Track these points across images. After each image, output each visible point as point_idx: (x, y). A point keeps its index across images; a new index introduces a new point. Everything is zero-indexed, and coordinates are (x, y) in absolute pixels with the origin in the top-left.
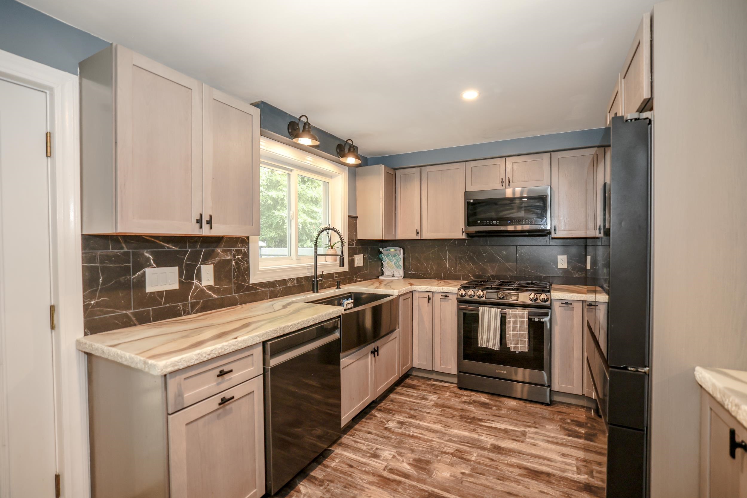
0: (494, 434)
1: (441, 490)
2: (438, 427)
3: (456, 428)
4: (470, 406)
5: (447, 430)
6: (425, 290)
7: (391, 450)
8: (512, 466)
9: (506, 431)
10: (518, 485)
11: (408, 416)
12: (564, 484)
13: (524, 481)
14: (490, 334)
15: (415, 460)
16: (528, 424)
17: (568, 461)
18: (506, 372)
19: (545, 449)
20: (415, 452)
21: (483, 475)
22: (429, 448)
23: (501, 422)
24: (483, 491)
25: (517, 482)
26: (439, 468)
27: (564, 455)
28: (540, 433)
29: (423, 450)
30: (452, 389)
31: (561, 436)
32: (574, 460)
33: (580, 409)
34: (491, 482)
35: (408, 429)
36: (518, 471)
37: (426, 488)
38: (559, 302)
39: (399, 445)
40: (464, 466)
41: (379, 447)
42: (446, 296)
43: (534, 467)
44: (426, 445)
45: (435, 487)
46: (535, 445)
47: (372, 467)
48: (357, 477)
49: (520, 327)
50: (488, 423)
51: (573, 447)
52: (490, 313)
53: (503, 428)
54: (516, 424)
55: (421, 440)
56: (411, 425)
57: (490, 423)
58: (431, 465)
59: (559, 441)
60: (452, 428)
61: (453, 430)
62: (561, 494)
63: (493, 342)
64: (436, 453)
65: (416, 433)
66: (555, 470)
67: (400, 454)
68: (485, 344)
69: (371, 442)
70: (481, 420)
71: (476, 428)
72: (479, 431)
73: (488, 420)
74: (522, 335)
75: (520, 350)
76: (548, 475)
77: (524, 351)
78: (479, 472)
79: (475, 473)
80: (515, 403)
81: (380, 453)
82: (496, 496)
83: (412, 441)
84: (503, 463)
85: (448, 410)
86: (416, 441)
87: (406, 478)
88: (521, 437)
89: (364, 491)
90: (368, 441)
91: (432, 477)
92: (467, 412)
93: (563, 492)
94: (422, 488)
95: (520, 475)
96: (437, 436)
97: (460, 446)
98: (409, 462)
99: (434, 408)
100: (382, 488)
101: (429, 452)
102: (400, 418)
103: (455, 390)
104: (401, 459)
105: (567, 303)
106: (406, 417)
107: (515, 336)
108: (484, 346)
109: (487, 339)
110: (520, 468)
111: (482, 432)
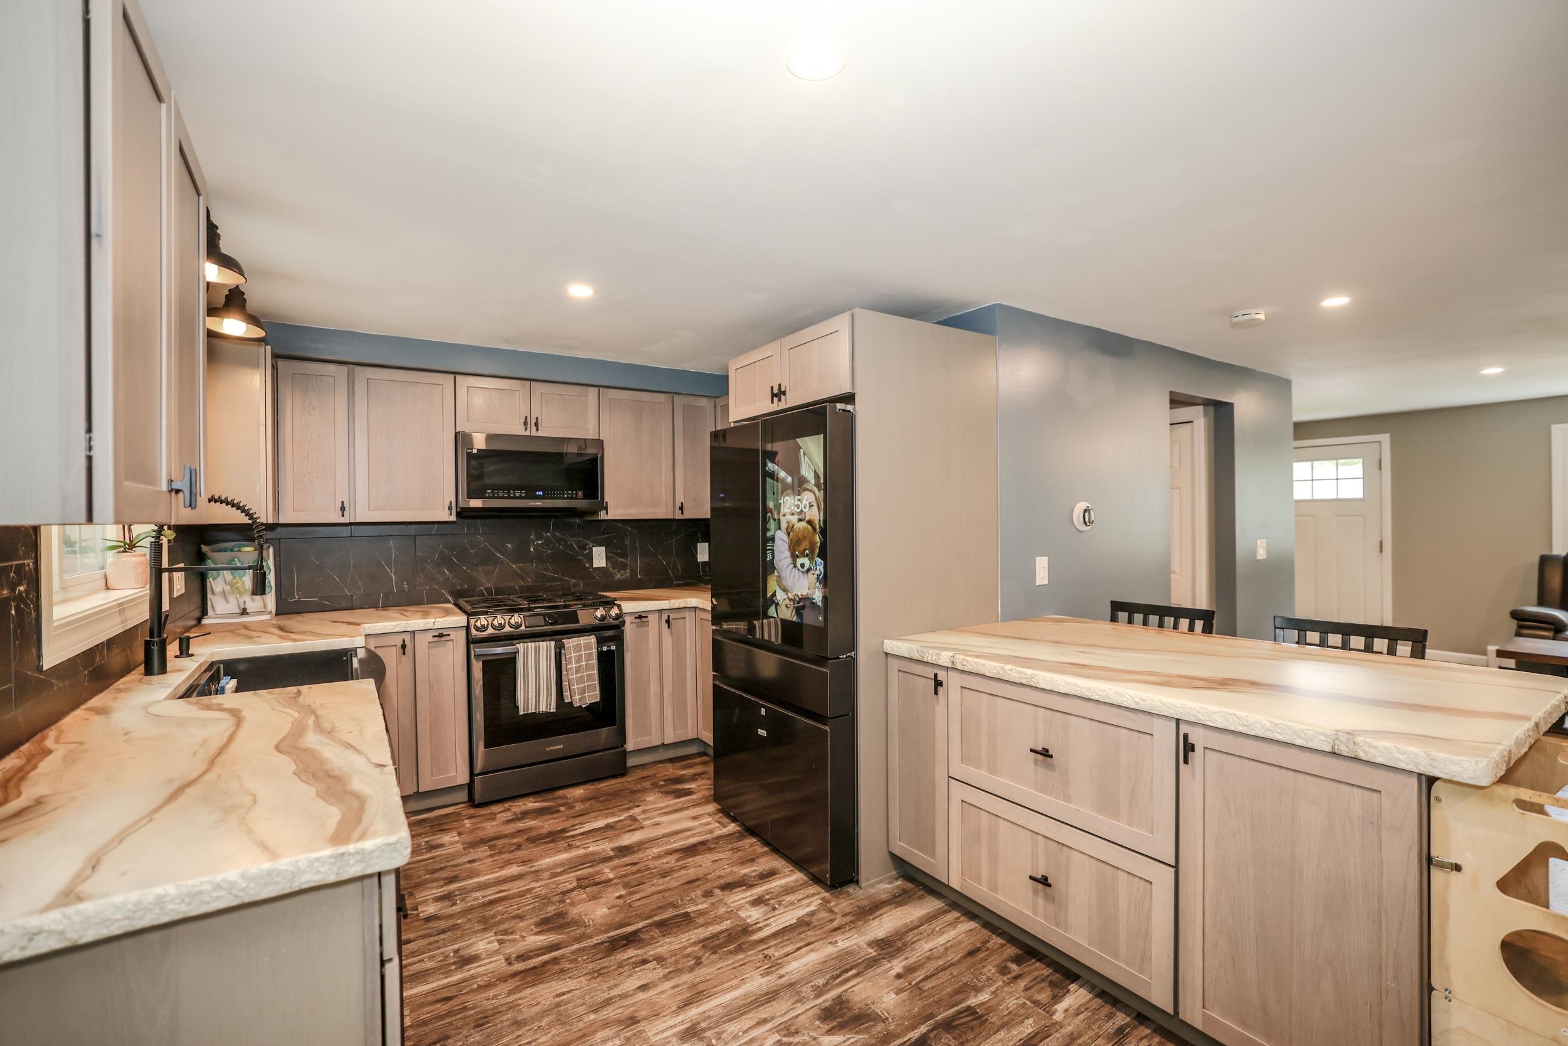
0: (600, 837)
1: (617, 929)
2: (514, 870)
3: (542, 857)
4: (526, 822)
5: (533, 866)
6: (395, 631)
7: (483, 938)
8: (660, 857)
9: (609, 827)
10: (688, 870)
11: (442, 883)
12: (724, 843)
13: (689, 863)
14: (539, 689)
15: (537, 925)
16: (624, 807)
17: (705, 820)
18: (562, 746)
19: (672, 823)
20: (525, 916)
21: (643, 883)
22: (537, 900)
23: (592, 820)
24: (664, 898)
25: (683, 867)
26: (584, 911)
27: (695, 818)
28: (649, 810)
29: (534, 907)
30: (464, 813)
31: (672, 802)
32: (708, 817)
33: (660, 766)
34: (660, 885)
35: (469, 898)
36: (672, 859)
37: (597, 940)
38: (631, 616)
39: (487, 925)
40: (610, 889)
41: (456, 947)
42: (441, 636)
43: (682, 845)
44: (529, 899)
45: (606, 931)
46: (658, 824)
47: (485, 974)
48: (481, 1001)
49: (586, 665)
50: (576, 829)
51: (695, 806)
52: (537, 651)
53: (604, 825)
54: (613, 813)
55: (513, 898)
56: (465, 892)
57: (579, 828)
58: (569, 915)
59: (676, 807)
60: (537, 860)
61: (540, 863)
62: (731, 852)
63: (547, 700)
64: (557, 898)
65: (489, 895)
66: (703, 835)
67: (506, 932)
68: (533, 708)
69: (430, 950)
70: (564, 831)
71: (571, 843)
72: (578, 844)
73: (572, 826)
74: (590, 676)
75: (588, 702)
76: (703, 843)
77: (594, 701)
78: (635, 883)
79: (632, 888)
80: (582, 791)
81: (470, 953)
82: (680, 893)
83: (499, 908)
84: (648, 860)
85: (500, 843)
86: (506, 904)
87: (557, 950)
88: (633, 825)
89: (519, 1005)
90: (424, 953)
91: (589, 925)
92: (530, 831)
93: (730, 850)
94: (593, 944)
95: (678, 860)
96: (530, 881)
97: (578, 873)
98: (534, 932)
99: (472, 851)
100: (540, 983)
101: (546, 905)
102: (431, 892)
103: (472, 812)
104: (517, 937)
105: (640, 617)
106: (442, 886)
107: (580, 680)
108: (532, 710)
109: (536, 697)
110: (671, 854)
111: (583, 843)
